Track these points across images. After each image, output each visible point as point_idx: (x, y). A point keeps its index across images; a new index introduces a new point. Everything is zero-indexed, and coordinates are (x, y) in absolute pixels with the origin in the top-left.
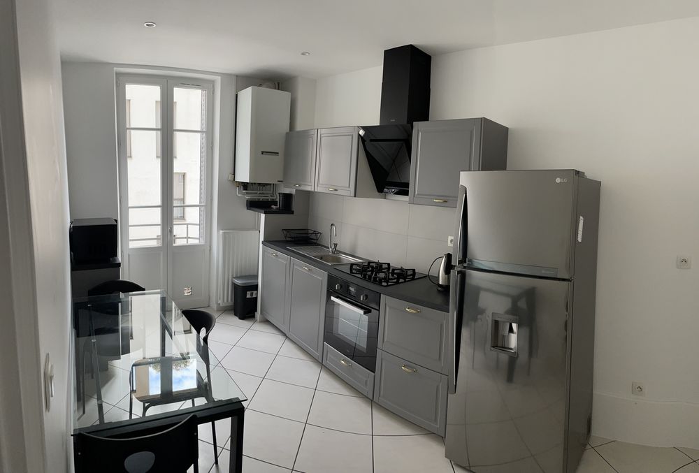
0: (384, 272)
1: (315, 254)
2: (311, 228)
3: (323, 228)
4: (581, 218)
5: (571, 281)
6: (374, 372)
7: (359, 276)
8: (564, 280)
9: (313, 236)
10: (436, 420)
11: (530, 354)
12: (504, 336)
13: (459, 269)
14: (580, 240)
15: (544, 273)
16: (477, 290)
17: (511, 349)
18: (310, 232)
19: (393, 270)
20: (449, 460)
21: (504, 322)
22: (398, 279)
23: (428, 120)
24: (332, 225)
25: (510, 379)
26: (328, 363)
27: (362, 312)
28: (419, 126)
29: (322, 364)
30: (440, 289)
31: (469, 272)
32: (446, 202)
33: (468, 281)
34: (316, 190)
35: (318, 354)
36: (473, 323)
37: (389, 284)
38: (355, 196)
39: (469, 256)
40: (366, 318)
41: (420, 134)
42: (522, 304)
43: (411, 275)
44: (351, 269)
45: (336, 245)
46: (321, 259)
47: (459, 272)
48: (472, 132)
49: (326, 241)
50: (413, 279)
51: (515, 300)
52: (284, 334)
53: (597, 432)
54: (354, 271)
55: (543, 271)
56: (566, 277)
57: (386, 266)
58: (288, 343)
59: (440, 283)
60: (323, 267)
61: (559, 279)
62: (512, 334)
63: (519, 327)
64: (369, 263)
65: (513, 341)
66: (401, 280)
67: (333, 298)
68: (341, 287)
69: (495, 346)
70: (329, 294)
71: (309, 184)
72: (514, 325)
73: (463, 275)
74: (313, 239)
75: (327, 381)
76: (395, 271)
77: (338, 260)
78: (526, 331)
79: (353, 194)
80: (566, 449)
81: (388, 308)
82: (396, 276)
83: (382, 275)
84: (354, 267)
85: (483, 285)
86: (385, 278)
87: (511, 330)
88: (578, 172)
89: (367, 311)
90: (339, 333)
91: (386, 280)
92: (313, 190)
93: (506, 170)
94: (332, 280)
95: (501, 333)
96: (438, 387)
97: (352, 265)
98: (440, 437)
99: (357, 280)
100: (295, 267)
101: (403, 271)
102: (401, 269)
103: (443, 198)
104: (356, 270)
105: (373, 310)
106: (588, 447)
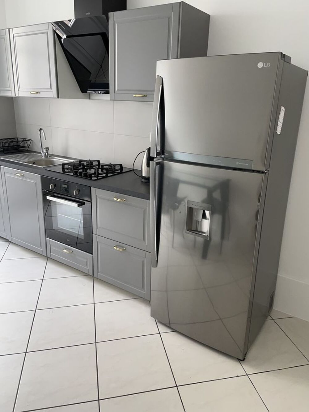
0: (93, 169)
1: (27, 160)
2: (20, 136)
3: (32, 134)
4: (283, 108)
5: (265, 173)
6: (92, 254)
7: (72, 174)
8: (259, 172)
9: (24, 144)
10: (143, 287)
11: (223, 237)
12: (197, 222)
13: (158, 161)
14: (279, 132)
15: (237, 165)
16: (176, 183)
17: (204, 233)
18: (19, 140)
19: (103, 166)
20: (154, 319)
21: (197, 209)
22: (107, 173)
23: (125, 9)
24: (41, 129)
25: (204, 255)
26: (53, 255)
27: (76, 205)
28: (115, 17)
29: (47, 258)
30: (143, 180)
31: (167, 163)
32: (145, 96)
33: (166, 173)
34: (17, 95)
35: (42, 250)
36: (172, 211)
37: (99, 178)
38: (58, 97)
39: (167, 148)
40: (80, 209)
41: (116, 25)
42: (217, 195)
43: (119, 169)
44: (63, 168)
45: (47, 149)
46: (34, 164)
47: (157, 164)
48: (169, 19)
49: (37, 147)
50: (121, 173)
51: (210, 191)
52: (7, 240)
53: (278, 306)
54: (66, 170)
55: (237, 163)
56: (261, 169)
57: (97, 163)
58: (11, 247)
59: (144, 175)
60: (34, 170)
61: (253, 171)
62: (205, 220)
63: (212, 214)
64: (80, 161)
65: (206, 226)
66: (109, 175)
67: (48, 198)
68: (55, 186)
69: (189, 229)
70: (44, 195)
71: (9, 89)
72: (207, 213)
73: (161, 166)
74: (23, 147)
75: (53, 269)
76: (105, 167)
77: (51, 163)
78: (218, 218)
79: (55, 96)
80: (250, 317)
81: (98, 199)
82: (105, 171)
83: (92, 171)
84: (66, 166)
85: (182, 177)
86: (95, 174)
87: (204, 216)
88: (283, 56)
89: (81, 204)
90: (59, 227)
91: (97, 174)
92: (13, 95)
93: (206, 56)
94: (45, 181)
95: (195, 218)
96: (143, 262)
97: (63, 165)
98: (146, 301)
99: (70, 178)
100: (6, 175)
101: (112, 167)
102: (110, 165)
103: (142, 92)
104: (68, 169)
105: (86, 202)
106: (269, 318)
